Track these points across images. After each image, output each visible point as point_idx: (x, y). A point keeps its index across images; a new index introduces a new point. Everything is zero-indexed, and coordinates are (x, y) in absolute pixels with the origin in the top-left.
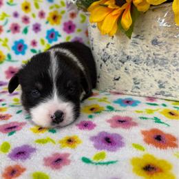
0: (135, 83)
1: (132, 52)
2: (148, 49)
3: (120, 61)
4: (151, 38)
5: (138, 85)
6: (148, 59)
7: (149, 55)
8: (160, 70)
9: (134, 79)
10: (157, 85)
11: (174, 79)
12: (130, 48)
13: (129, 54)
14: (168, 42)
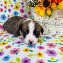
0: (49, 31)
1: (48, 22)
2: (53, 21)
3: (44, 24)
4: (55, 18)
5: (49, 32)
6: (53, 24)
7: (54, 23)
8: (57, 27)
9: (48, 30)
10: (55, 32)
11: (61, 30)
12: (47, 20)
13: (47, 22)
14: (60, 19)
